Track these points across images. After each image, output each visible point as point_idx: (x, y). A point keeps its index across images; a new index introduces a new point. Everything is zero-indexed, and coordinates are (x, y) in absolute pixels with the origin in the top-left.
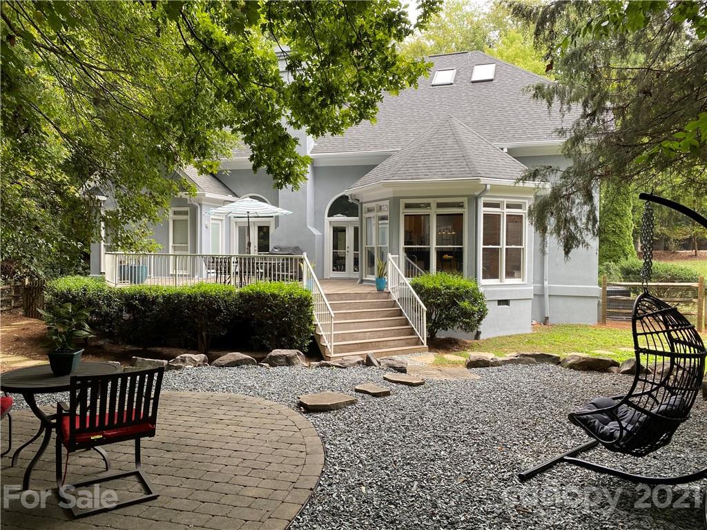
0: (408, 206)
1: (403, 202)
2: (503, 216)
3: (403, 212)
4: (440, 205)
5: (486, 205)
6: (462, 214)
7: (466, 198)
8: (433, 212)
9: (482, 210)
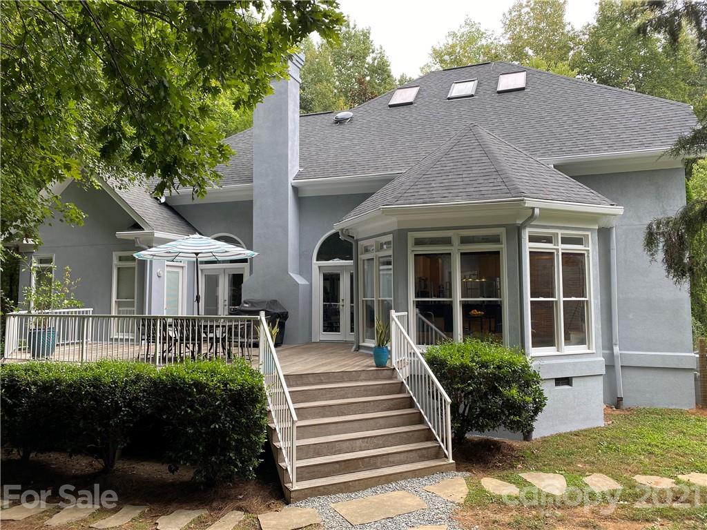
0: (419, 242)
1: (411, 237)
2: (558, 255)
3: (412, 251)
4: (465, 240)
5: (532, 239)
6: (498, 252)
7: (505, 229)
8: (456, 251)
9: (528, 247)
